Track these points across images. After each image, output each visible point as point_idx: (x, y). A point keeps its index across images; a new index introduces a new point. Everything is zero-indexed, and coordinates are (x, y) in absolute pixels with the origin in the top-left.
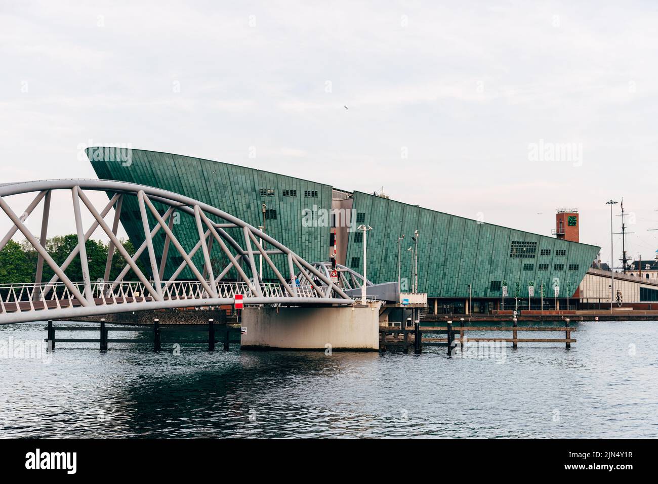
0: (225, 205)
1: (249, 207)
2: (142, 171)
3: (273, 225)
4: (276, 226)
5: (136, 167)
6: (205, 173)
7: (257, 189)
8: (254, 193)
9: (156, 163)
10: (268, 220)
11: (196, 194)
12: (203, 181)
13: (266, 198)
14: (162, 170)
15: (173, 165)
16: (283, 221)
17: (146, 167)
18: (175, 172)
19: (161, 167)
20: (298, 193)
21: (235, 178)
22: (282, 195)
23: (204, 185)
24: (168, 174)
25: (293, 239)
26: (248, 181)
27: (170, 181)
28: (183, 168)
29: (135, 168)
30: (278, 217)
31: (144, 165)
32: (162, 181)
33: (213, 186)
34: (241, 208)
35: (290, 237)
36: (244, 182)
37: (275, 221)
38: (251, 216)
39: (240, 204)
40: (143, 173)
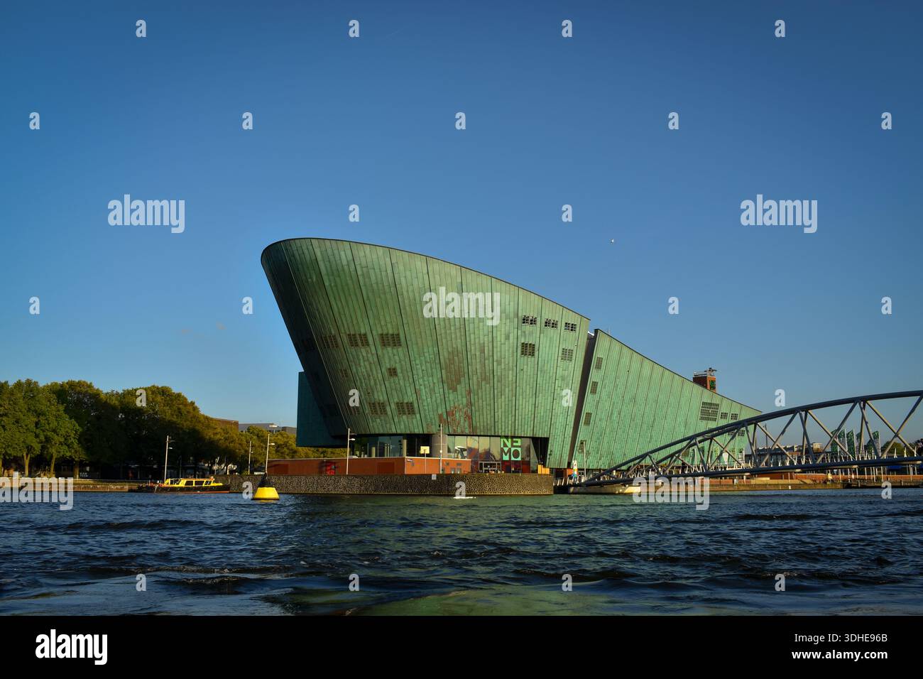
0: (481, 333)
1: (507, 337)
2: (379, 276)
3: (529, 363)
4: (532, 366)
5: (372, 272)
7: (520, 315)
8: (516, 320)
9: (401, 268)
10: (526, 358)
13: (527, 327)
14: (409, 277)
15: (425, 271)
16: (540, 359)
17: (386, 271)
18: (427, 283)
19: (408, 273)
20: (559, 324)
22: (543, 324)
25: (547, 385)
26: (512, 303)
28: (437, 277)
29: (368, 272)
30: (536, 353)
31: (384, 269)
32: (405, 293)
34: (499, 339)
35: (544, 381)
36: (507, 303)
37: (533, 359)
38: (509, 350)
39: (499, 333)
40: (379, 280)
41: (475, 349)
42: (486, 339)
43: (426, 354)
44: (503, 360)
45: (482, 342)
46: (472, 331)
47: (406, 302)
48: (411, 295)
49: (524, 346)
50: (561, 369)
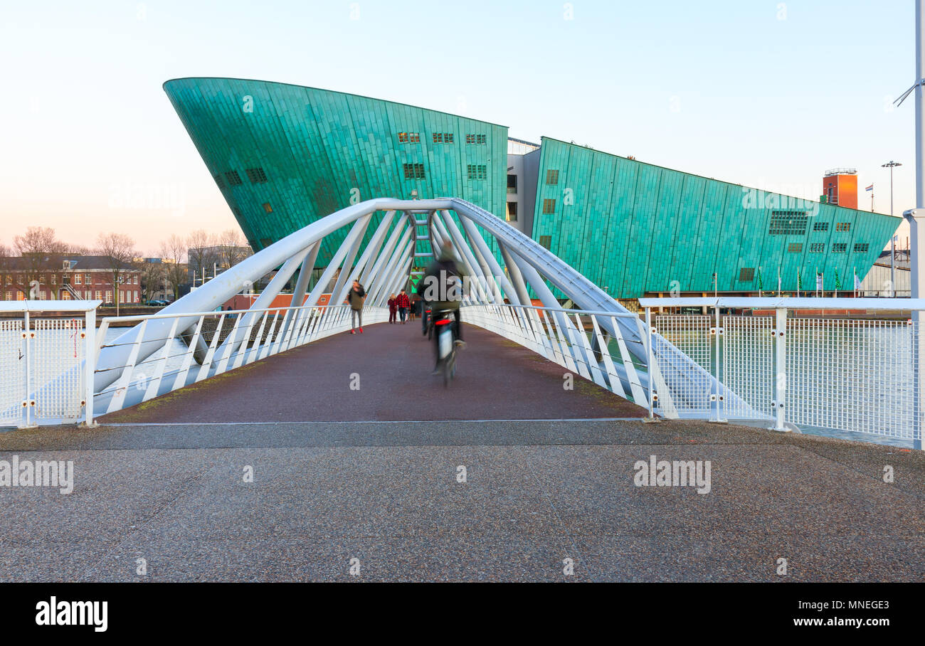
0: (347, 158)
1: (382, 160)
2: (228, 111)
3: (419, 187)
4: (425, 189)
5: (220, 106)
6: (315, 110)
7: (393, 132)
8: (389, 139)
10: (412, 180)
11: (304, 142)
12: (313, 122)
13: (408, 147)
16: (434, 180)
17: (232, 104)
18: (272, 110)
20: (456, 138)
21: (360, 116)
22: (431, 141)
23: (315, 128)
24: (263, 115)
26: (380, 121)
27: (267, 125)
28: (283, 104)
29: (217, 107)
30: (427, 174)
31: (229, 102)
32: (255, 125)
33: (328, 130)
34: (371, 163)
36: (373, 121)
37: (423, 181)
38: (387, 174)
39: (369, 156)
40: (229, 115)
41: (344, 176)
42: (355, 164)
43: (292, 187)
44: (382, 185)
45: (350, 168)
46: (335, 157)
47: (259, 133)
48: (261, 125)
49: (408, 167)
50: (470, 190)
